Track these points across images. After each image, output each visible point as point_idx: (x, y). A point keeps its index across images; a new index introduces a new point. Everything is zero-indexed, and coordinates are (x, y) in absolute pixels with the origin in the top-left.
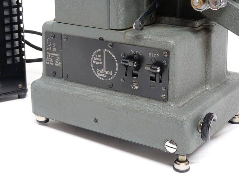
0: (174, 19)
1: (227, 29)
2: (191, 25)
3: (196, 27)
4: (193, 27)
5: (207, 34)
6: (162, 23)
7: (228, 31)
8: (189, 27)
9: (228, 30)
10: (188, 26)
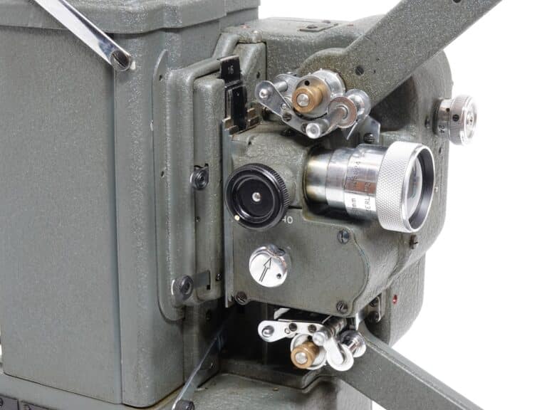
0: (259, 367)
1: (369, 400)
2: (294, 383)
3: (303, 387)
4: (297, 387)
5: (327, 397)
6: (232, 373)
7: (371, 403)
8: (289, 386)
9: (373, 402)
10: (289, 384)
